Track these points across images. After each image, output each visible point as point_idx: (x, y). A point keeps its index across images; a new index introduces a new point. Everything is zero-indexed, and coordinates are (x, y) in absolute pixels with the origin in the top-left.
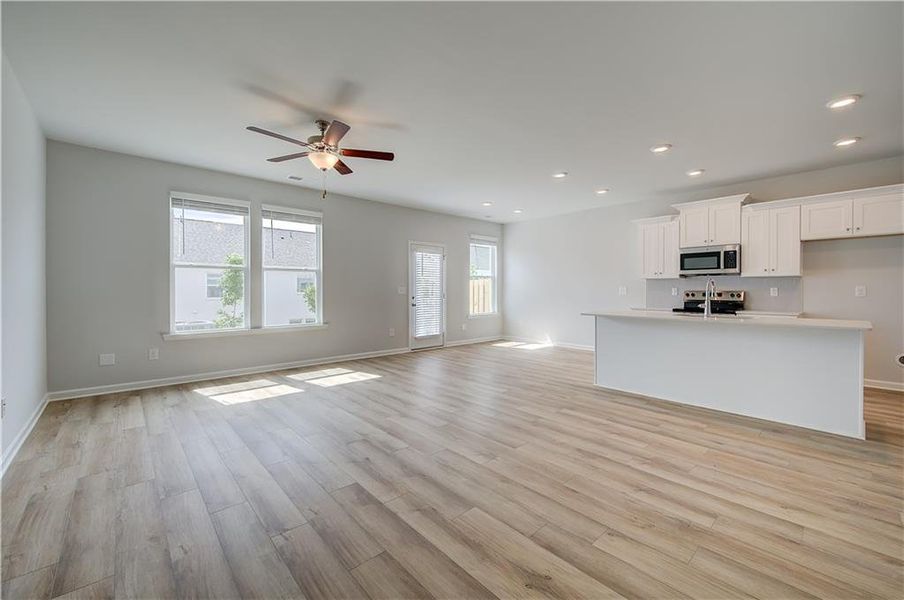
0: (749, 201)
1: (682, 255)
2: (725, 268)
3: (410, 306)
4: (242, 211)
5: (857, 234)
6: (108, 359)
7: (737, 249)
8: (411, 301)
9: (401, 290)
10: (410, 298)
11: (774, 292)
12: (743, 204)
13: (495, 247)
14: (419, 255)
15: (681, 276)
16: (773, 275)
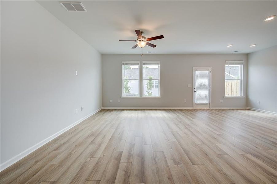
3: (193, 92)
4: (138, 64)
6: (111, 101)
8: (194, 90)
9: (190, 85)
10: (193, 89)
13: (242, 65)
14: (197, 72)
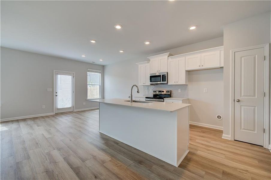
0: (170, 55)
1: (150, 76)
2: (162, 81)
3: (55, 96)
5: (202, 68)
7: (166, 74)
9: (49, 90)
10: (55, 93)
11: (179, 91)
12: (168, 56)
13: (100, 74)
14: (59, 76)
16: (177, 84)
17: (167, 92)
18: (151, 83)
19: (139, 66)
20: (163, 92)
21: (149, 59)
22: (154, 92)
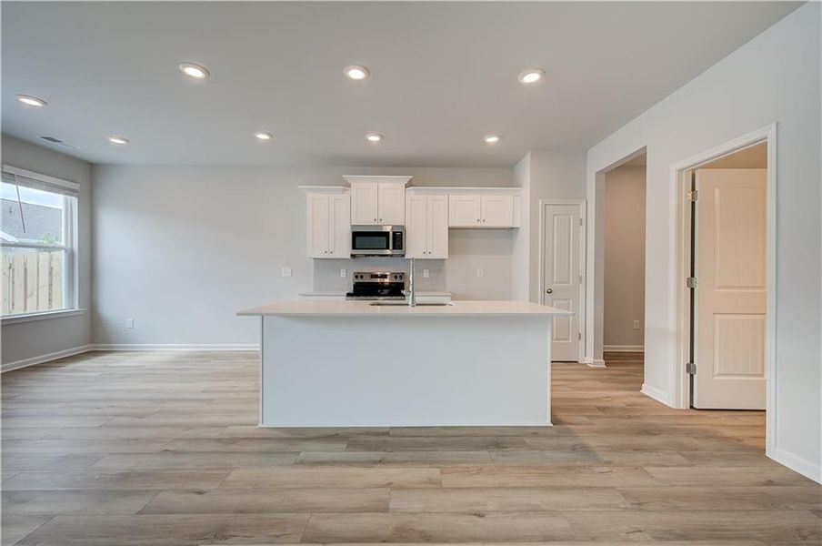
1: (354, 233)
2: (394, 248)
5: (484, 225)
7: (403, 230)
11: (426, 274)
12: (407, 186)
13: (75, 200)
15: (353, 256)
16: (429, 257)
17: (396, 277)
18: (355, 252)
19: (310, 195)
20: (385, 276)
21: (347, 182)
22: (357, 277)
